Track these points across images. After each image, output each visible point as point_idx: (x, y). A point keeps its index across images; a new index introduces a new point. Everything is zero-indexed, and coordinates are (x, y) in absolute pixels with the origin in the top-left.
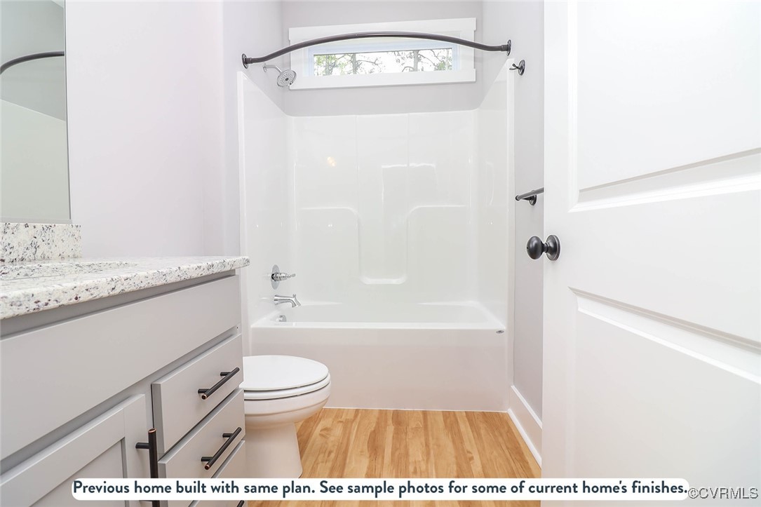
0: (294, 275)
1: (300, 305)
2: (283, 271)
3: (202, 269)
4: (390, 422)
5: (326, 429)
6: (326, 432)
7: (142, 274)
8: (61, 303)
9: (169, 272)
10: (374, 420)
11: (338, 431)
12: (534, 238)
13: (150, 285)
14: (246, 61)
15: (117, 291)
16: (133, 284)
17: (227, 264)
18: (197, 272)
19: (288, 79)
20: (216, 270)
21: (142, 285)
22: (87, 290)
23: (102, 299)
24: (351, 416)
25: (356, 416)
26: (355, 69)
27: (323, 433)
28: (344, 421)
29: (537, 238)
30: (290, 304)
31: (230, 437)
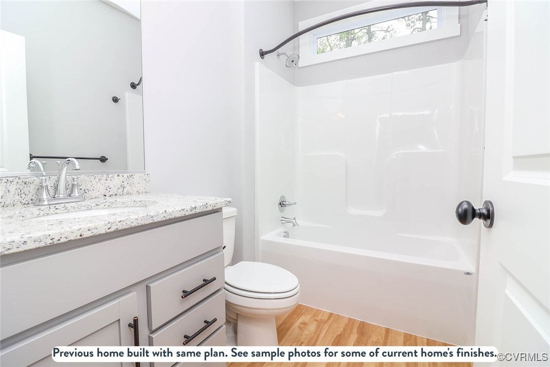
0: (295, 204)
1: (298, 225)
2: (288, 200)
3: (185, 210)
4: (355, 330)
5: (304, 323)
6: (303, 325)
7: (133, 217)
8: (69, 239)
9: (155, 215)
10: (342, 325)
11: (312, 327)
12: (465, 203)
13: (140, 224)
14: (262, 54)
15: (112, 230)
16: (125, 225)
17: (209, 206)
18: (181, 213)
19: (293, 61)
20: (198, 211)
21: (133, 225)
22: (89, 230)
23: (100, 235)
24: (325, 318)
25: (329, 318)
26: (370, 40)
27: (301, 326)
28: (319, 320)
29: (468, 203)
30: (292, 224)
31: (208, 324)
